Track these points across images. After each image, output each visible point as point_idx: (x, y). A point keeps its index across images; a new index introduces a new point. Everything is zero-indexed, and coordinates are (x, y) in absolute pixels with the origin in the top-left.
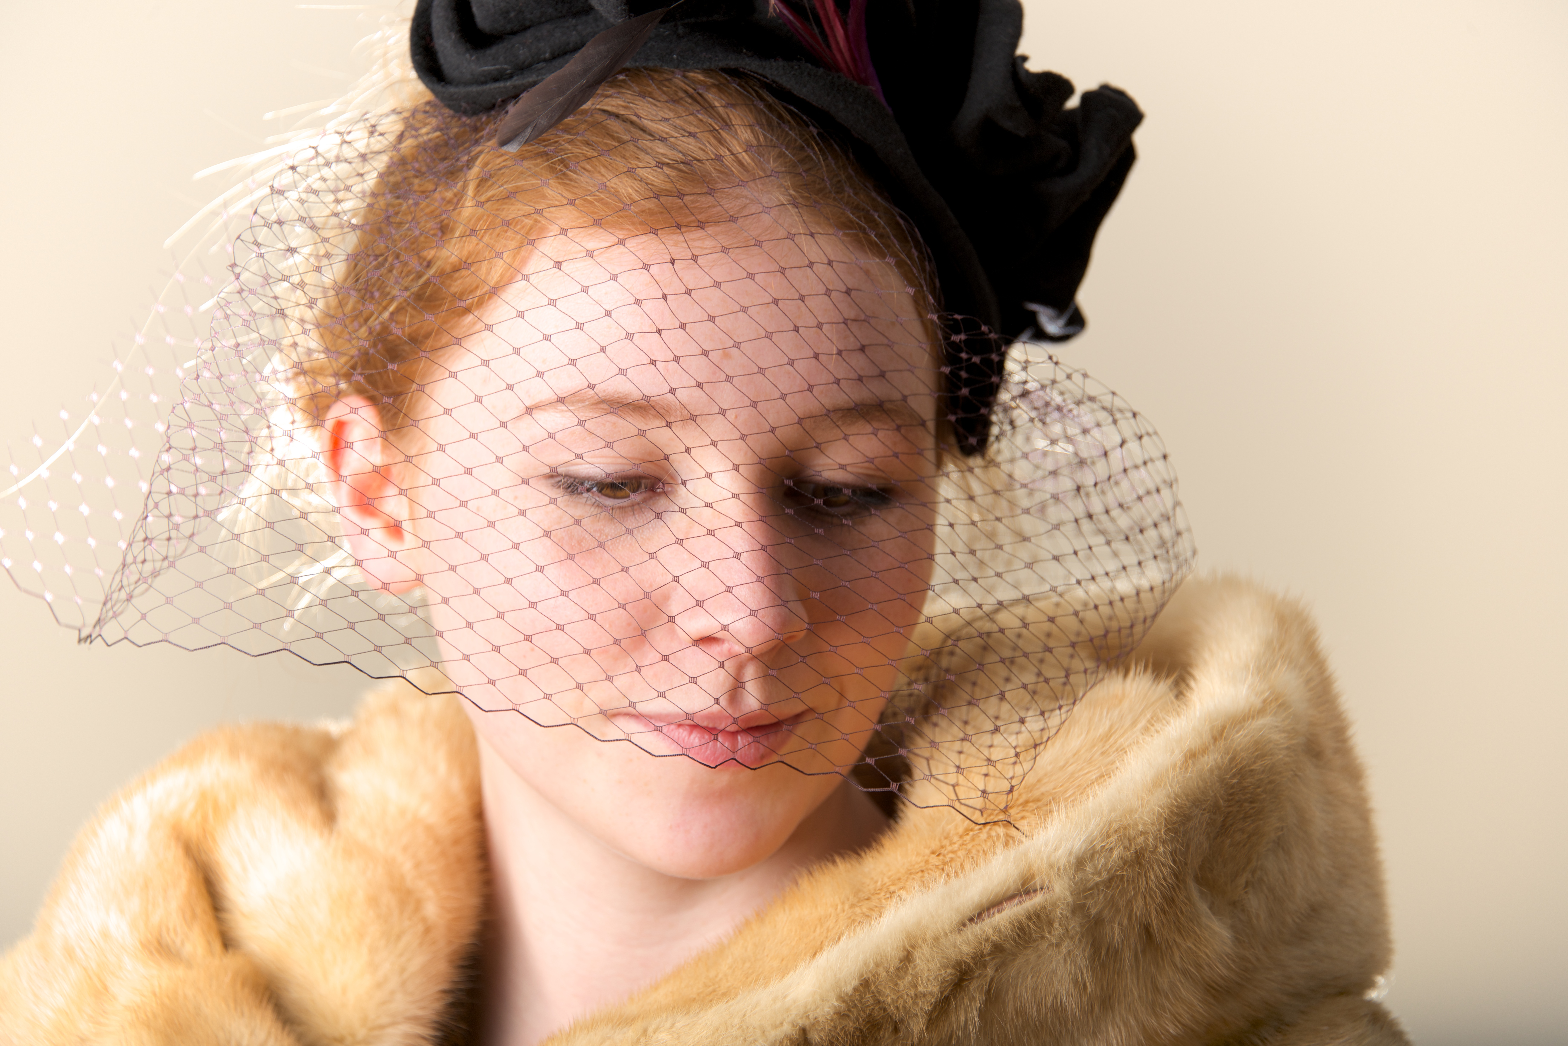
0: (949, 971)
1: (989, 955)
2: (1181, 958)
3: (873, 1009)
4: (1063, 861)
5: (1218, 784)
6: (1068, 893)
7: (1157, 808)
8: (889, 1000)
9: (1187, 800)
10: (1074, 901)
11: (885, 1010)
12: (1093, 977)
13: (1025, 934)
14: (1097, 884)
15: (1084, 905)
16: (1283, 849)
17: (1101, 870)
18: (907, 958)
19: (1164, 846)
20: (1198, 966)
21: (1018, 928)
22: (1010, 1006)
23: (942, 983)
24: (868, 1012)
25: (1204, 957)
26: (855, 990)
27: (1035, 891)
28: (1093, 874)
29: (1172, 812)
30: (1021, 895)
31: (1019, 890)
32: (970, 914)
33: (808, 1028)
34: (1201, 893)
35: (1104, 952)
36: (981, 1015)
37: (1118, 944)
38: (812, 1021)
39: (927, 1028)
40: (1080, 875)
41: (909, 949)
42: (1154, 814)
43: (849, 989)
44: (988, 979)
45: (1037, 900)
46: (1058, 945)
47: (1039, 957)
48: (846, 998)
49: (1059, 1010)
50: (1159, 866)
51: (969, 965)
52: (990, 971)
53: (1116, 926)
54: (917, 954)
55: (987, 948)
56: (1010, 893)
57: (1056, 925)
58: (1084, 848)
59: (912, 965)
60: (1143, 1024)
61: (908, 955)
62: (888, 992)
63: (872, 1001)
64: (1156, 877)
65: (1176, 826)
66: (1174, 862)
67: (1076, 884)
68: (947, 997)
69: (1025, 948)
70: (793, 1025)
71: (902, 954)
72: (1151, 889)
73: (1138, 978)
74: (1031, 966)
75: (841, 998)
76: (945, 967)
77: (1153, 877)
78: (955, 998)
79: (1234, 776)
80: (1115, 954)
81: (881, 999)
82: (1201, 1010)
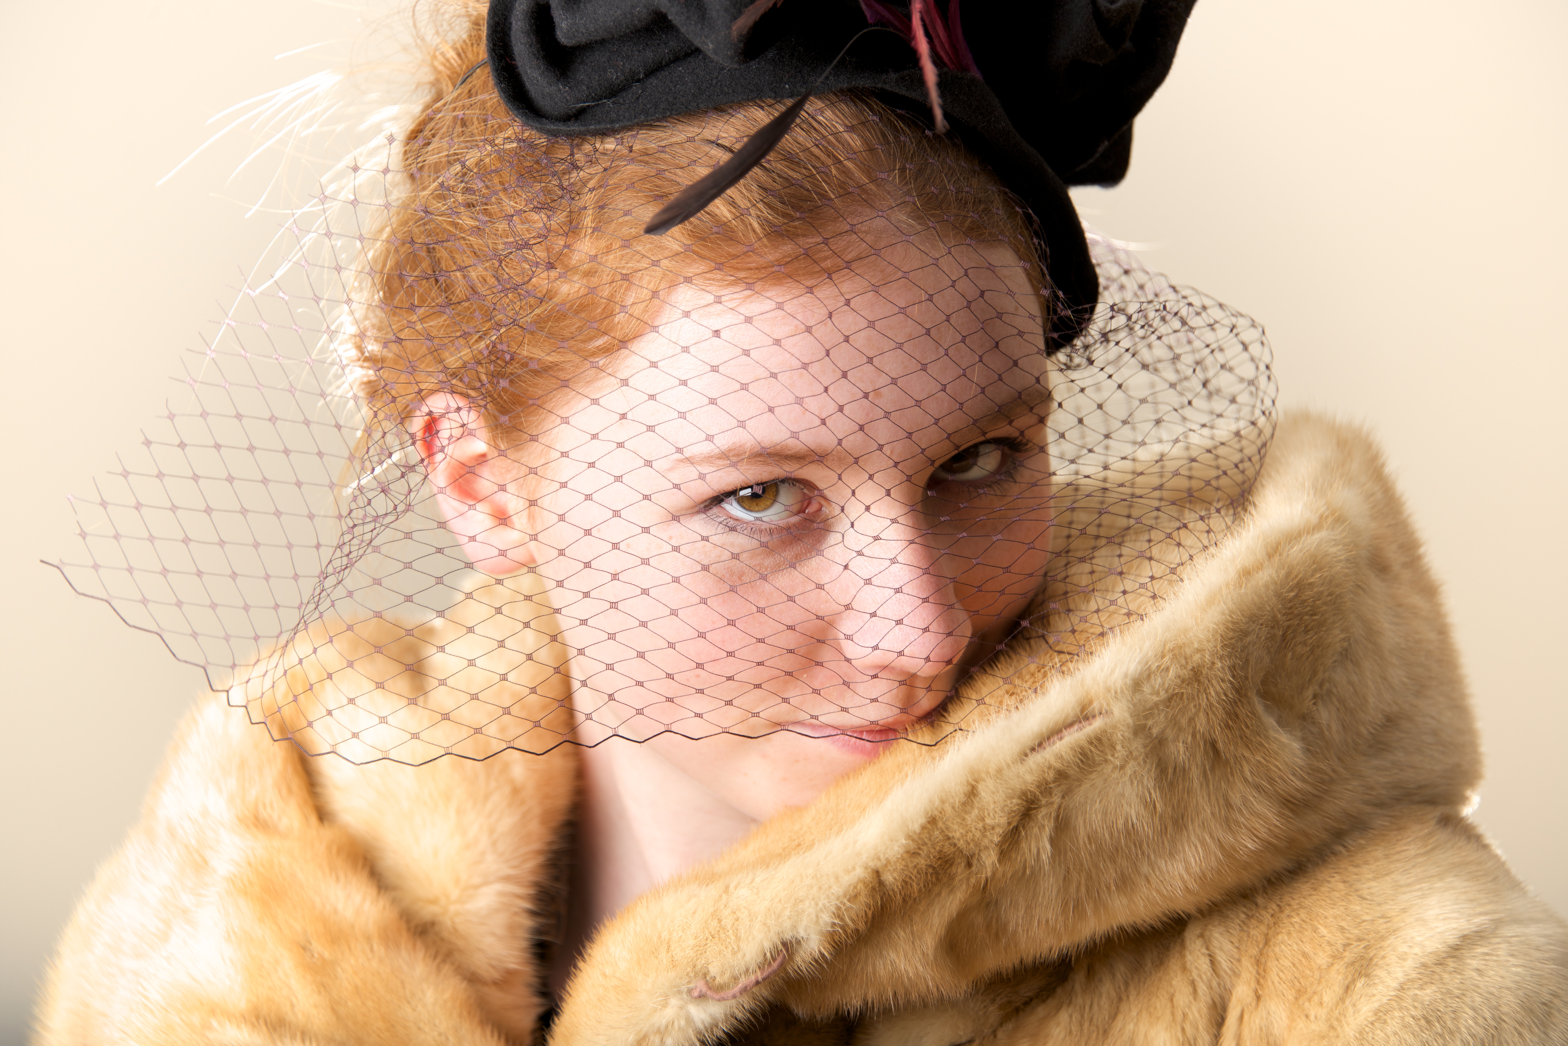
0: (1015, 801)
1: (1054, 782)
2: (1251, 772)
3: (943, 846)
4: (1119, 684)
5: (1274, 599)
6: (1127, 715)
7: (1212, 626)
8: (958, 835)
9: (1243, 615)
10: (1134, 722)
11: (955, 845)
12: (1162, 798)
13: (1088, 759)
14: (1156, 705)
15: (1145, 726)
16: (1352, 661)
17: (1158, 690)
18: (972, 793)
19: (1221, 662)
20: (1271, 780)
21: (1081, 754)
22: (1082, 833)
23: (1009, 814)
24: (938, 848)
25: (1274, 769)
26: (923, 828)
27: (1094, 717)
28: (1151, 694)
29: (1227, 628)
30: (1080, 722)
31: (1078, 717)
32: (1030, 744)
33: (881, 870)
34: (1267, 707)
35: (1170, 771)
36: (1052, 841)
37: (1184, 762)
38: (884, 862)
39: (1000, 861)
40: (1138, 696)
41: (973, 783)
42: (1209, 631)
43: (916, 827)
44: (1055, 806)
45: (1097, 724)
46: (1122, 767)
47: (1106, 780)
48: (915, 837)
49: (1130, 831)
50: (1218, 682)
51: (1035, 794)
52: (1056, 799)
53: (1181, 744)
54: (981, 787)
55: (1051, 776)
56: (1070, 720)
57: (1119, 747)
58: (1139, 668)
59: (978, 799)
60: (1219, 840)
61: (972, 790)
62: (956, 827)
63: (941, 837)
64: (1217, 693)
65: (1233, 641)
66: (1234, 677)
67: (1134, 705)
68: (1016, 828)
69: (1091, 773)
70: (866, 868)
71: (967, 789)
72: (1211, 705)
73: (1209, 796)
74: (1097, 791)
75: (909, 837)
76: (1011, 798)
77: (1213, 693)
78: (1024, 827)
79: (1291, 590)
80: (1182, 772)
81: (951, 835)
82: (1278, 824)
